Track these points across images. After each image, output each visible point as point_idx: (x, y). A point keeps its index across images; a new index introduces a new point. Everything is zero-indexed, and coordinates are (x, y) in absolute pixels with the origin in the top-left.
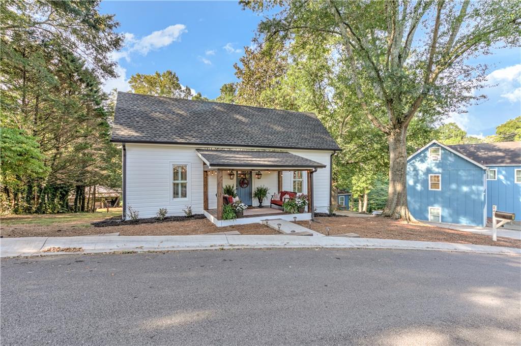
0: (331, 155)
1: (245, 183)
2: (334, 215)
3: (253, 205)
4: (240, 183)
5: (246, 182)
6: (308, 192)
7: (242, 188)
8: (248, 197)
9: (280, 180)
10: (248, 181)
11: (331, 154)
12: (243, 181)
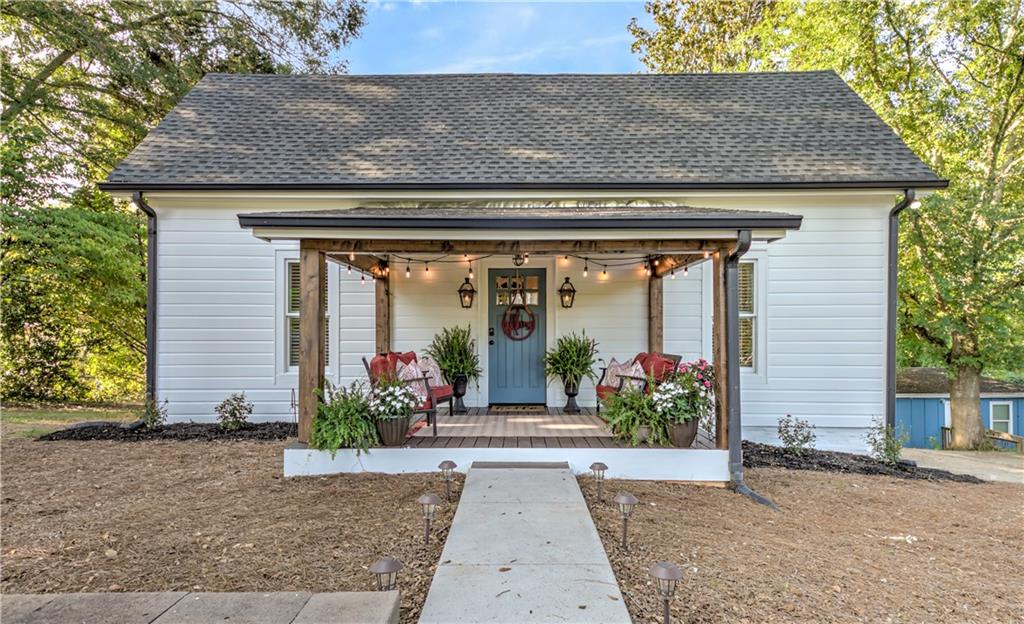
0: (895, 213)
1: (523, 325)
2: (904, 469)
3: (550, 404)
4: (504, 324)
5: (526, 318)
6: (717, 352)
7: (510, 341)
8: (534, 375)
9: (654, 312)
10: (532, 316)
11: (891, 207)
12: (514, 317)
